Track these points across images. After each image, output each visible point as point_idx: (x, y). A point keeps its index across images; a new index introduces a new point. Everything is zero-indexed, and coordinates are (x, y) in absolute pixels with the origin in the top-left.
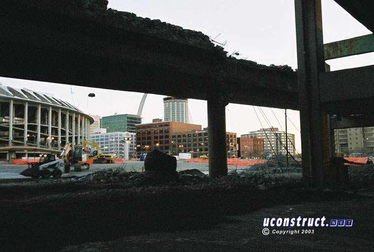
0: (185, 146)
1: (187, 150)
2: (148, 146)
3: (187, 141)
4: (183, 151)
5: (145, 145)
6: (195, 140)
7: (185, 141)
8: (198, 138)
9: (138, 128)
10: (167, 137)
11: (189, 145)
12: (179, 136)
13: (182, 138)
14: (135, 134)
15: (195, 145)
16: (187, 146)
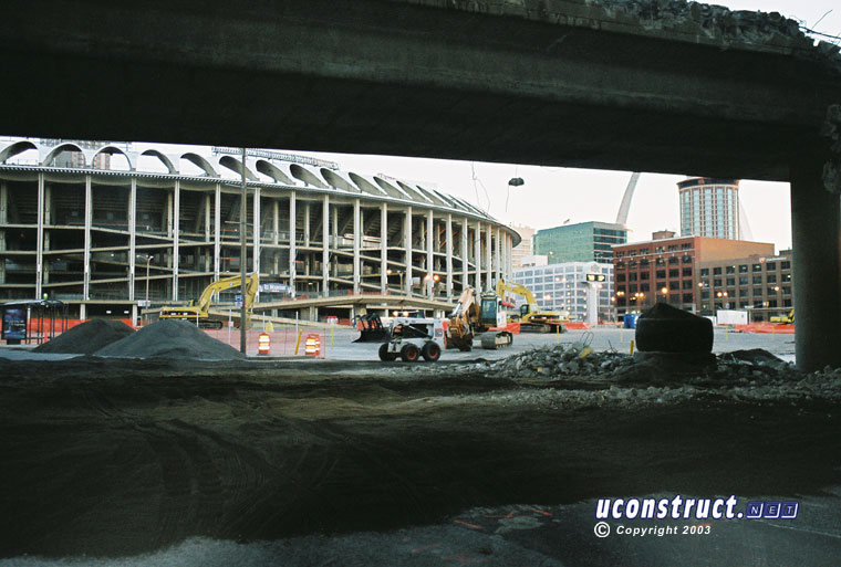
0: (731, 293)
1: (738, 304)
2: (642, 295)
3: (737, 282)
4: (728, 305)
5: (636, 291)
6: (757, 280)
7: (732, 281)
8: (764, 273)
9: (619, 252)
10: (688, 272)
11: (742, 293)
12: (717, 271)
13: (724, 276)
14: (611, 266)
15: (757, 292)
16: (737, 293)
